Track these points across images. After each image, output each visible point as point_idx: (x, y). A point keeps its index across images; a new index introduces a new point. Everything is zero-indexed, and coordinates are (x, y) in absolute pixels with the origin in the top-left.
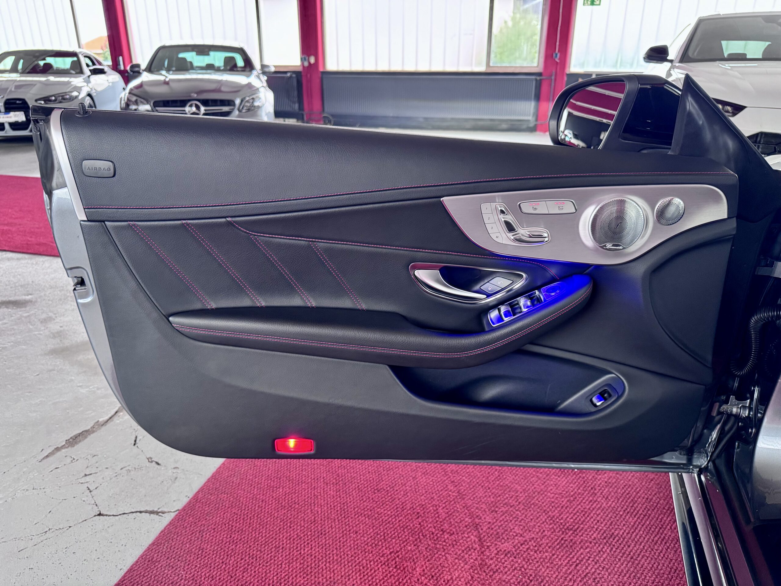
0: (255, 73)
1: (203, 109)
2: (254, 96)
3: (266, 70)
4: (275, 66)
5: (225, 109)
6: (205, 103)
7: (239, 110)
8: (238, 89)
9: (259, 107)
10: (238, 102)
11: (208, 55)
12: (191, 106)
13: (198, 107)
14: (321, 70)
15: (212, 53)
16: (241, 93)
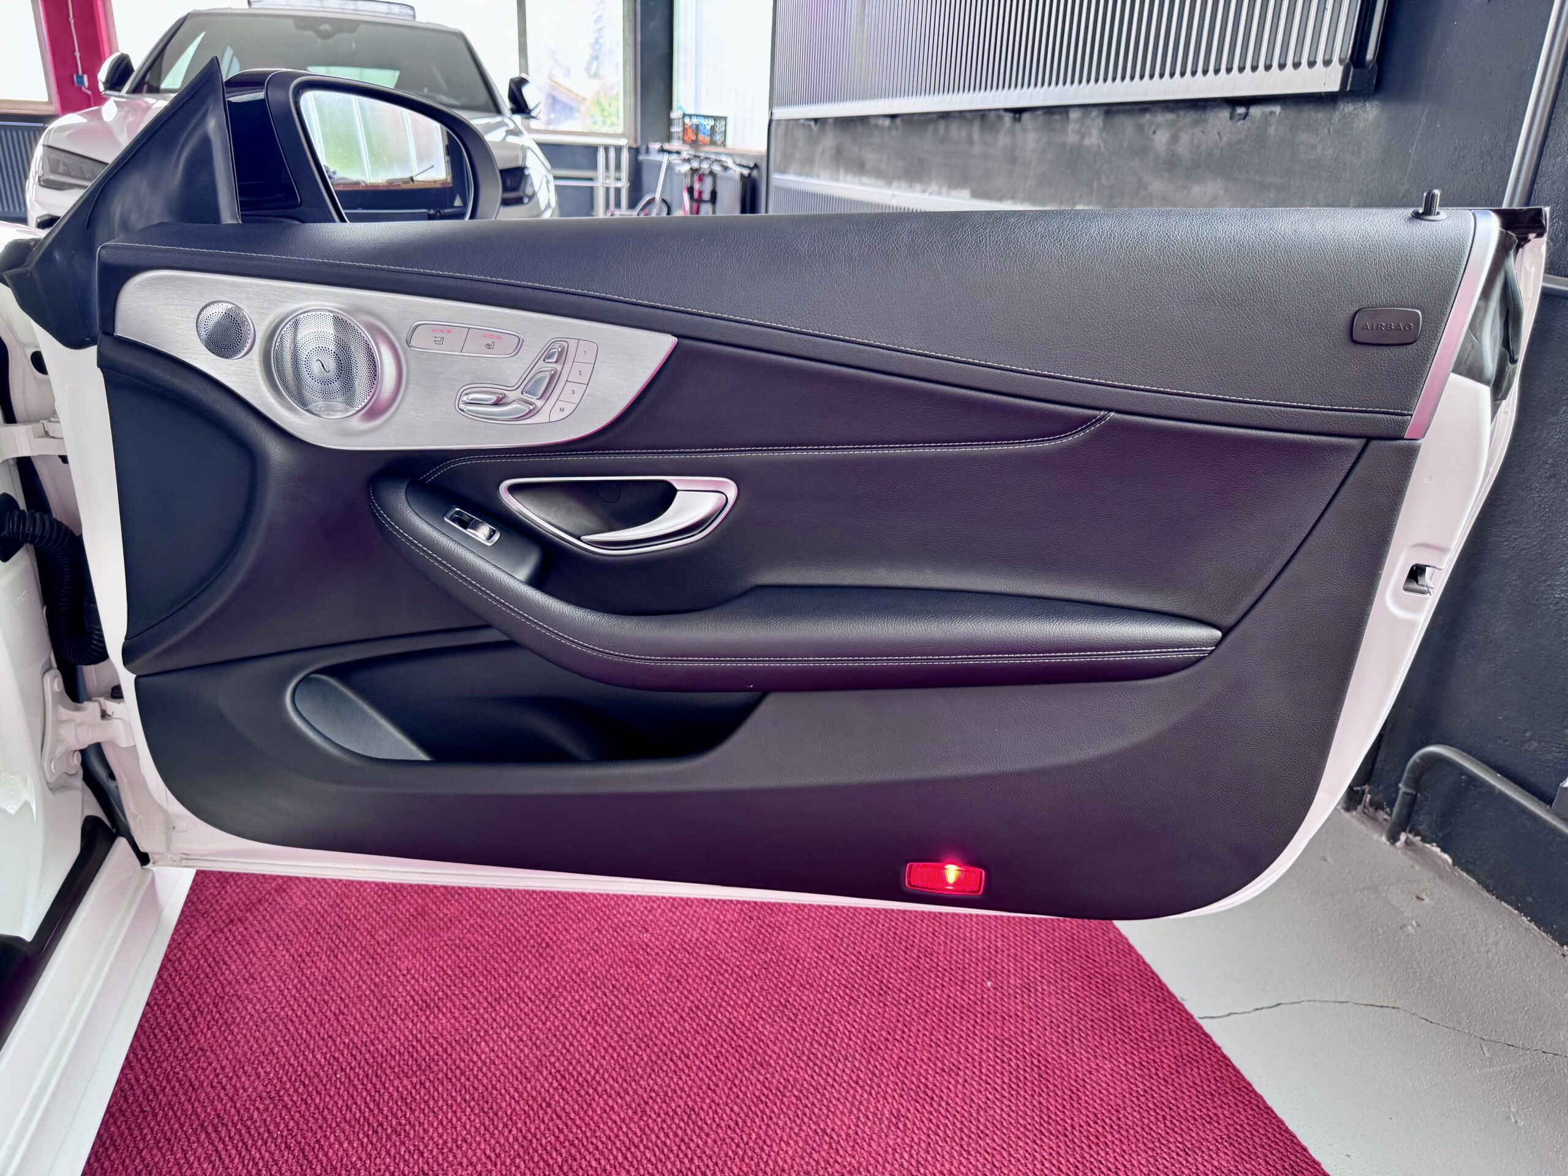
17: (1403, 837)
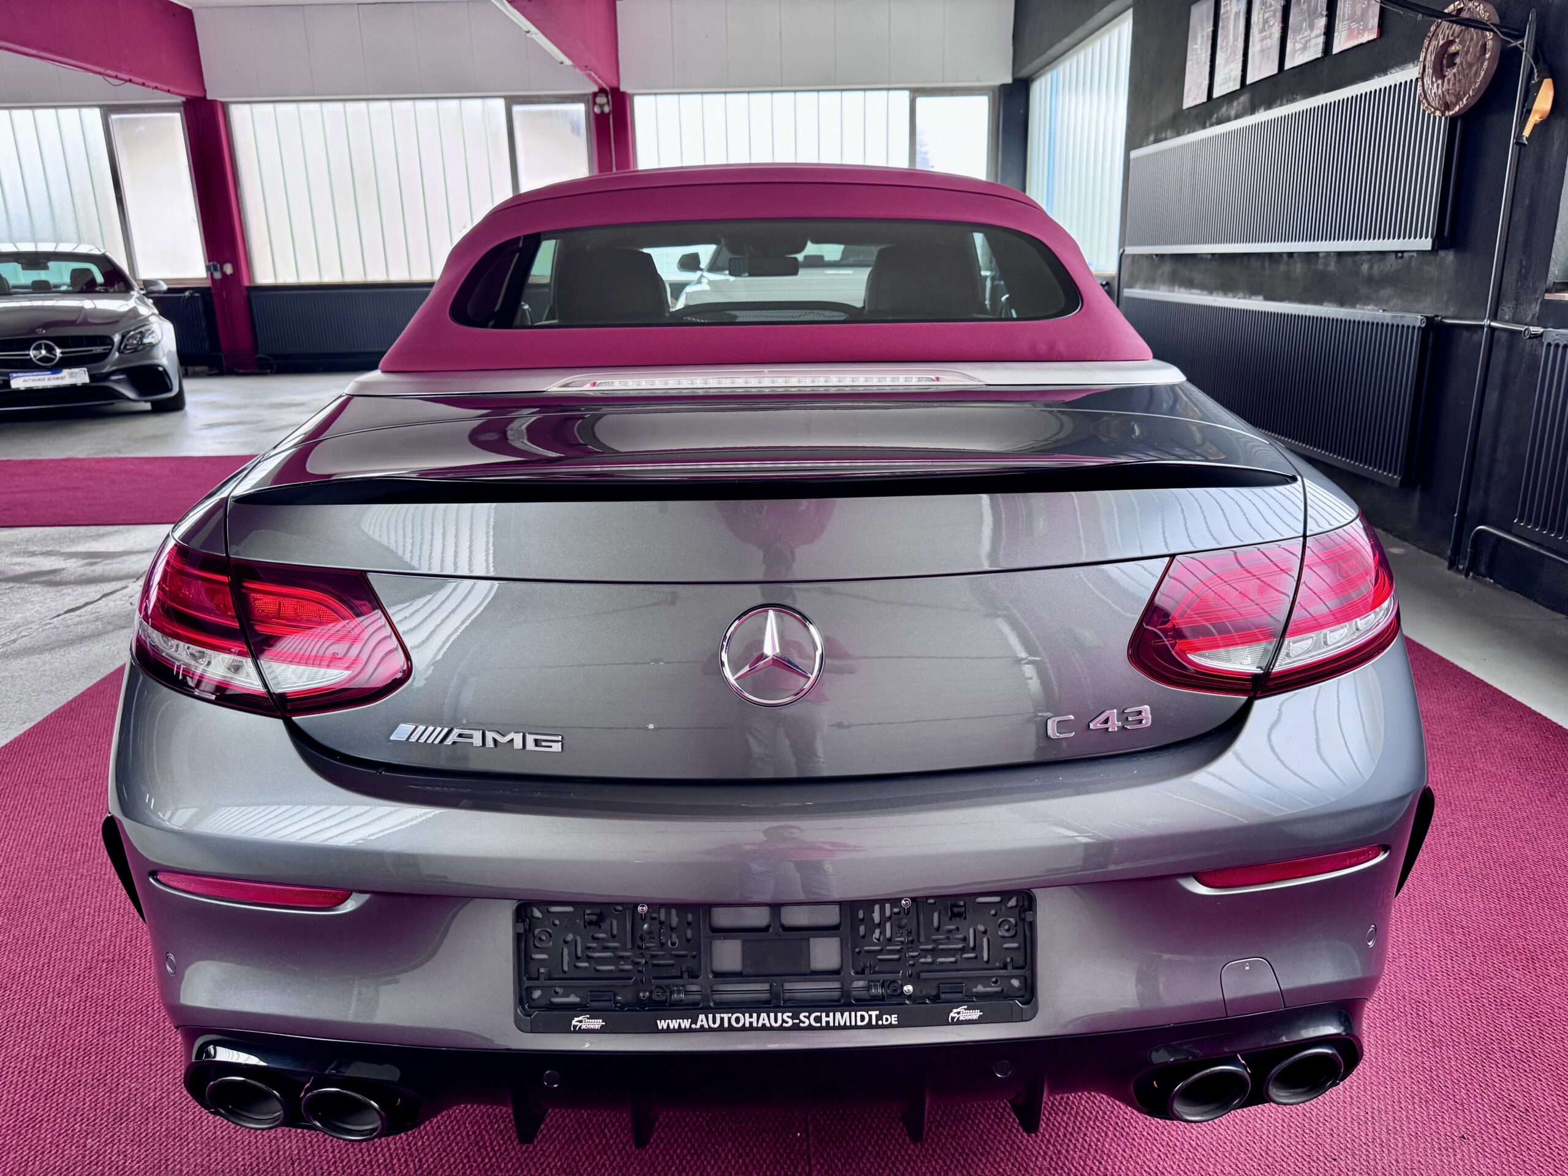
0: (135, 294)
1: (58, 352)
2: (143, 329)
3: (154, 288)
4: (165, 280)
5: (98, 350)
6: (62, 342)
7: (119, 350)
8: (114, 320)
9: (152, 346)
10: (117, 338)
11: (46, 268)
12: (38, 348)
13: (50, 349)
14: (246, 283)
15: (51, 264)
16: (120, 325)
17: (1471, 574)
